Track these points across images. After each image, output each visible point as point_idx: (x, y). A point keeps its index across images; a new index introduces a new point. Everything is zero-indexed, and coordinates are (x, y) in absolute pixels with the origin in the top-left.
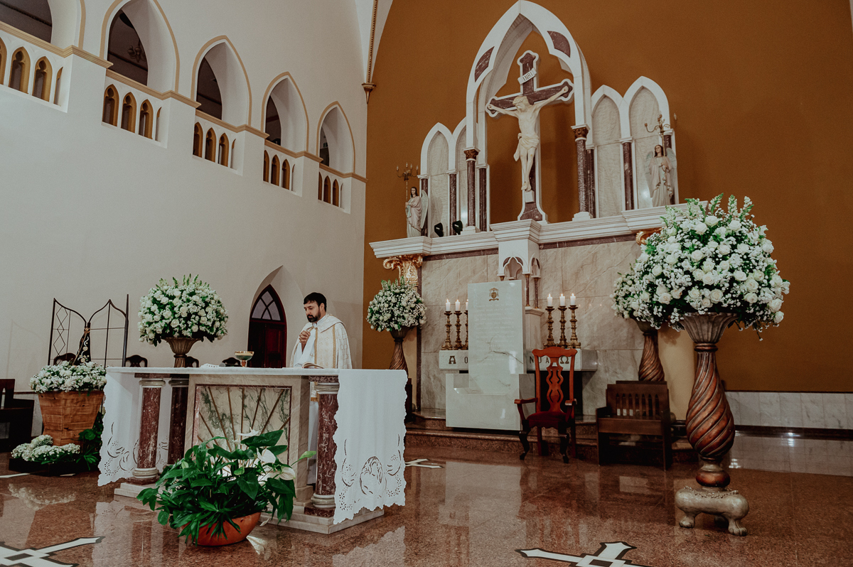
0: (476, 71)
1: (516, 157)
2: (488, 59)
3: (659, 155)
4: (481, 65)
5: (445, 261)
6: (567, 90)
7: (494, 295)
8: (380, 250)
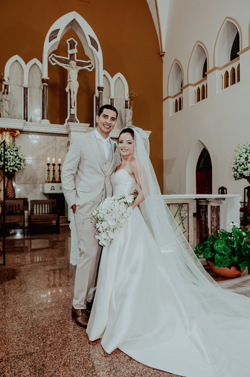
0: (50, 37)
1: (67, 90)
2: (57, 34)
3: (129, 108)
4: (53, 36)
5: (30, 135)
6: (92, 66)
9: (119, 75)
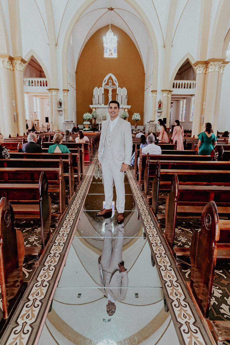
0: (104, 82)
1: (109, 95)
6: (116, 87)
8: (91, 106)
9: (124, 88)
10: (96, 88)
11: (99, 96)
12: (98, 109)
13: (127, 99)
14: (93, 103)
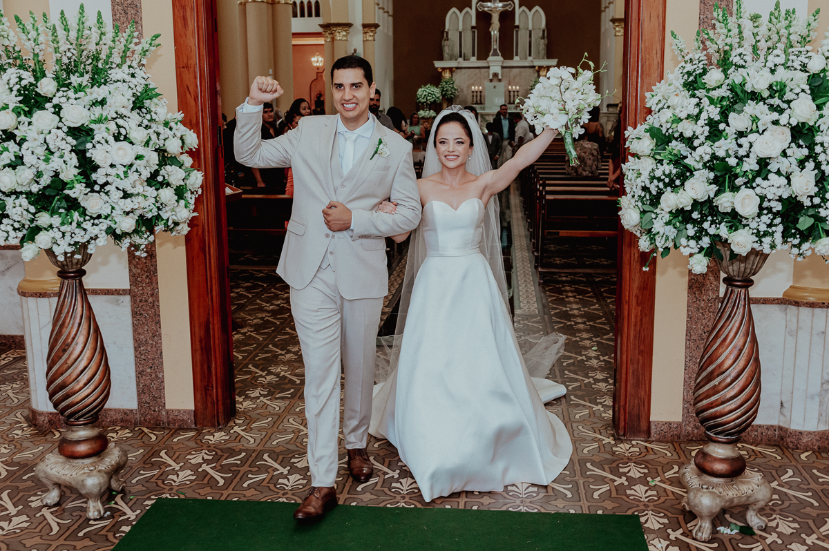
1: (491, 30)
5: (463, 70)
6: (511, 6)
7: (495, 87)
8: (438, 64)
9: (537, 8)
10: (454, 9)
11: (460, 33)
12: (458, 70)
13: (546, 39)
14: (446, 55)
